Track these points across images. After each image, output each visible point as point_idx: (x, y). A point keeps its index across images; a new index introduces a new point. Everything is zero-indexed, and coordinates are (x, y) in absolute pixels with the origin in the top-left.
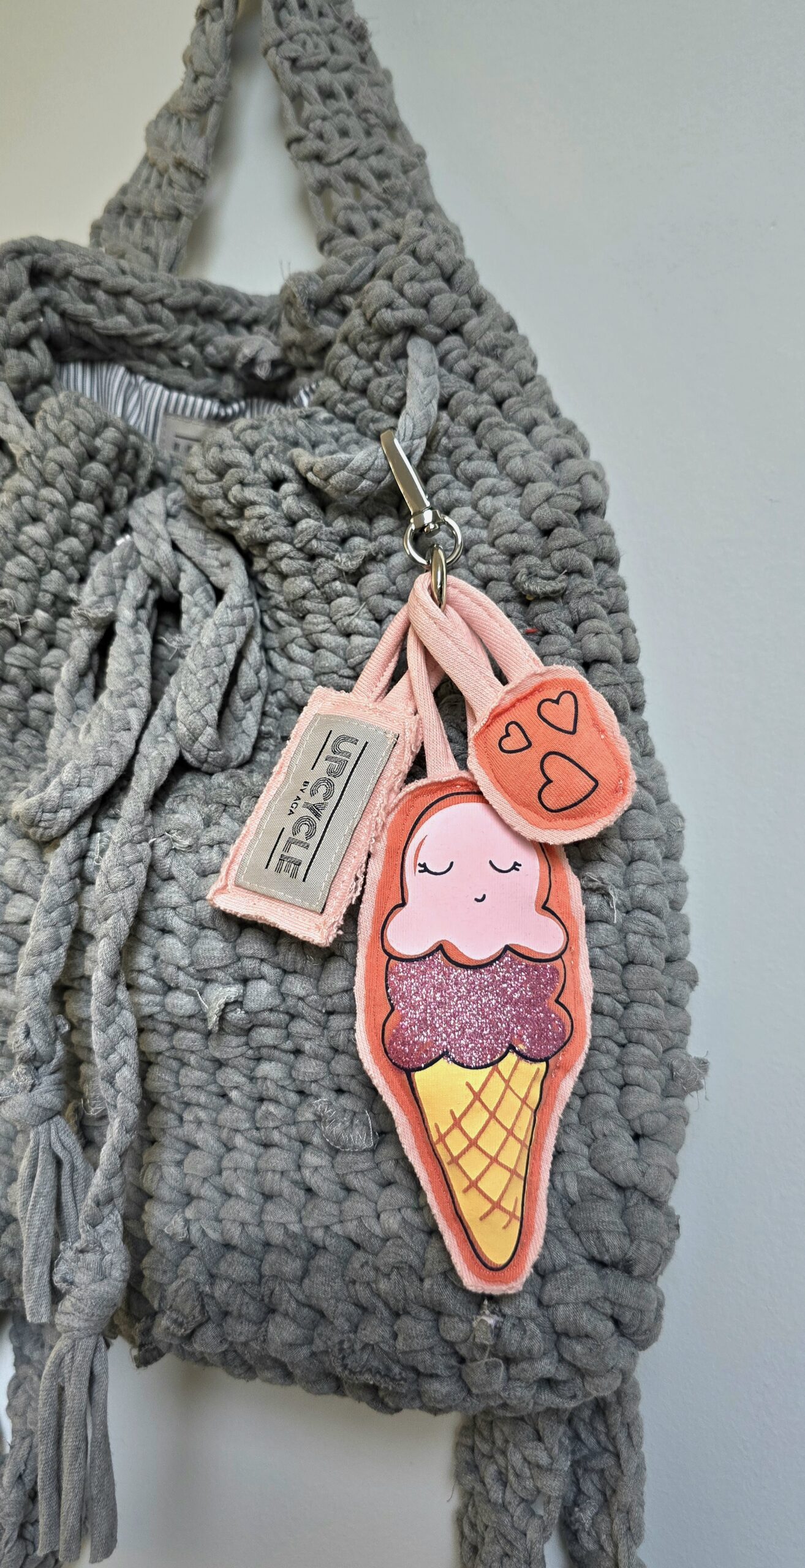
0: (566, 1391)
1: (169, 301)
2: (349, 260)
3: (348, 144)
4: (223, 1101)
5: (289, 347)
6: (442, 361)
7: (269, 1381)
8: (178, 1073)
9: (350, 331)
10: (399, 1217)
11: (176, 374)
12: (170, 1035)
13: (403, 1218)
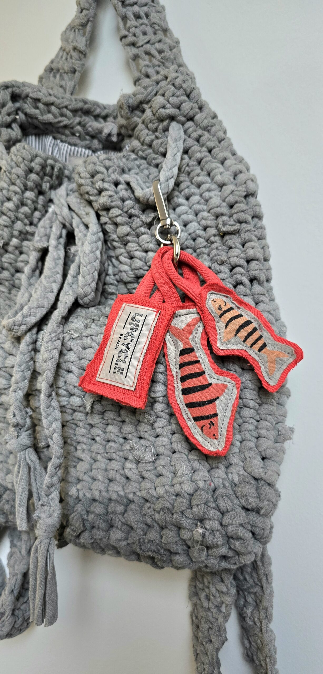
0: (232, 561)
1: (70, 107)
2: (146, 88)
3: (146, 38)
4: (93, 442)
5: (121, 127)
6: (185, 132)
7: (111, 555)
8: (75, 430)
9: (145, 119)
10: (164, 489)
11: (73, 139)
12: (72, 414)
13: (166, 489)
